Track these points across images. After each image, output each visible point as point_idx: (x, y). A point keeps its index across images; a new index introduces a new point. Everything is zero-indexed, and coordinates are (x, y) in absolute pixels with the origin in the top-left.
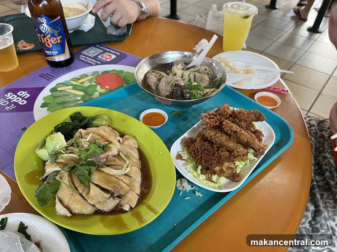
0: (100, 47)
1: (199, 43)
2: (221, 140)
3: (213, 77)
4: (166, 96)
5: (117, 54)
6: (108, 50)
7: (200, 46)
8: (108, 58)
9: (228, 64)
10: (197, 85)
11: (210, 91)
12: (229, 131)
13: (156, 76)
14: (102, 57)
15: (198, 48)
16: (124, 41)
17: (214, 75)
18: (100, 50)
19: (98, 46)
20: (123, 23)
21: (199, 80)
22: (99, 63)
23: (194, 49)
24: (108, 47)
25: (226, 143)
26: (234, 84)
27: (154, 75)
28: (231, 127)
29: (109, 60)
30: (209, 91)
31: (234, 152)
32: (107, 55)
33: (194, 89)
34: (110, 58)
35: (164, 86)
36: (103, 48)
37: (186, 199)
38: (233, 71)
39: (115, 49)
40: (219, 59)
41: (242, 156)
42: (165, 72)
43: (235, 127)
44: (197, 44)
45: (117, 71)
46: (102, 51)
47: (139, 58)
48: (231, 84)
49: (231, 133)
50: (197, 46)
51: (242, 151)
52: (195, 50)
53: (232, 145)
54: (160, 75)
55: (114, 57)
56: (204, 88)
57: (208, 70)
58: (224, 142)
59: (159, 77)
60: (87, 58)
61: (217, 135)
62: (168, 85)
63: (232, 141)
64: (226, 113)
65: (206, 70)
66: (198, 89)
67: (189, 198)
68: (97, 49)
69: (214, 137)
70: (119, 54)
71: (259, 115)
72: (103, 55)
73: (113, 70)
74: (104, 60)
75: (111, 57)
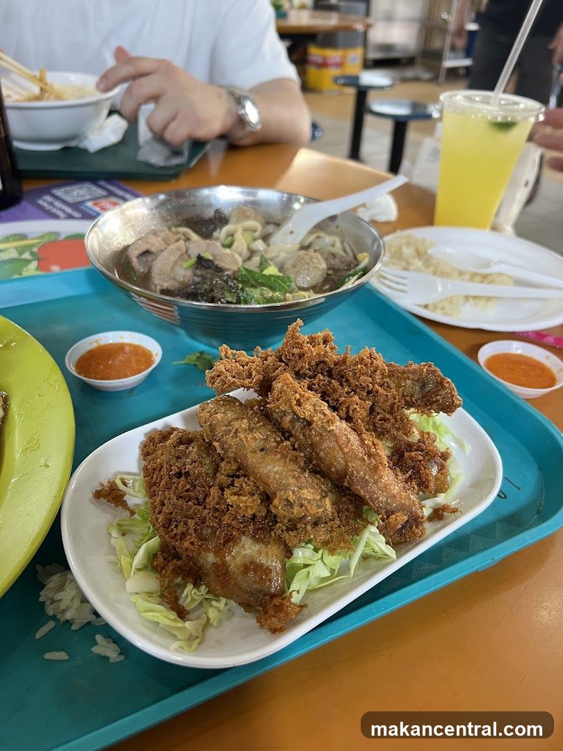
0: (108, 186)
2: (241, 446)
3: (350, 266)
4: (162, 290)
10: (277, 277)
12: (289, 418)
14: (95, 204)
17: (351, 262)
18: (102, 192)
19: (102, 183)
20: (179, 132)
21: (290, 263)
22: (76, 214)
25: (253, 460)
26: (426, 307)
28: (294, 402)
31: (276, 502)
35: (172, 264)
36: (112, 188)
37: (48, 656)
38: (430, 271)
41: (309, 527)
43: (313, 406)
48: (414, 307)
49: (294, 427)
51: (306, 503)
53: (276, 473)
57: (338, 246)
58: (249, 455)
60: (57, 204)
61: (236, 424)
63: (284, 457)
64: (296, 351)
65: (332, 246)
67: (62, 656)
68: (95, 188)
69: (220, 430)
71: (437, 386)
72: (101, 203)
74: (95, 212)
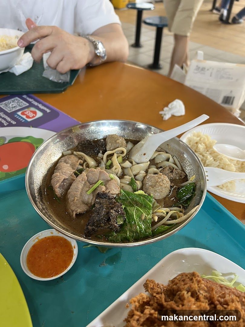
0: (28, 99)
1: (170, 106)
3: (181, 176)
4: (76, 214)
5: (46, 111)
6: (36, 104)
7: (170, 109)
8: (31, 116)
9: (211, 147)
10: (144, 196)
11: (169, 215)
13: (73, 166)
14: (23, 114)
15: (166, 113)
16: (63, 93)
17: (182, 173)
18: (25, 103)
19: (25, 96)
21: (150, 183)
23: (161, 113)
24: (39, 99)
27: (70, 162)
29: (29, 120)
30: (167, 213)
32: (31, 111)
33: (137, 203)
34: (34, 117)
36: (30, 100)
38: (217, 163)
39: (47, 104)
40: (198, 137)
42: (94, 156)
44: (167, 105)
45: (35, 138)
46: (28, 104)
47: (75, 120)
50: (166, 109)
52: (162, 116)
54: (85, 161)
55: (39, 114)
56: (158, 201)
57: (171, 159)
59: (81, 167)
60: (1, 114)
62: (87, 189)
65: (168, 160)
66: (145, 206)
68: (21, 101)
70: (48, 111)
72: (26, 112)
73: (27, 138)
74: (24, 119)
75: (35, 115)
